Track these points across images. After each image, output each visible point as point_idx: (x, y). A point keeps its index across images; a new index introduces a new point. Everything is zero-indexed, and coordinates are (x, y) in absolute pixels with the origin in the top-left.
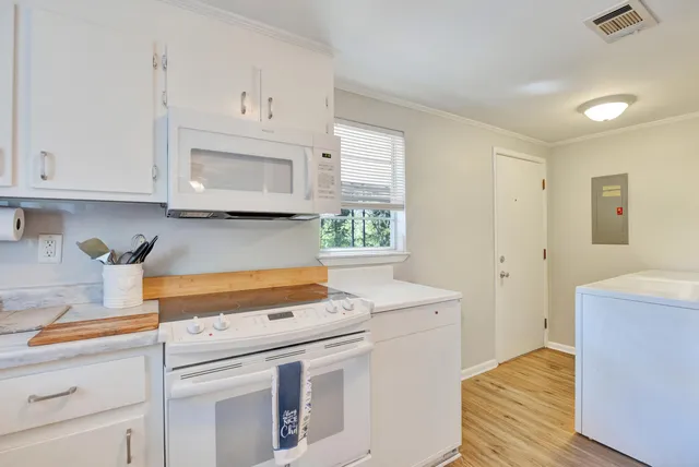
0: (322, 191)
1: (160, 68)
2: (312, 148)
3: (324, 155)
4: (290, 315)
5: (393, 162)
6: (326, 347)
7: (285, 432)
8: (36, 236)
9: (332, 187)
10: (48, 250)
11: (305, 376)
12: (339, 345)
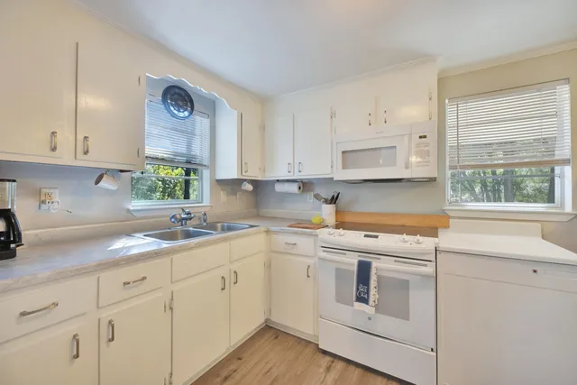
0: (419, 163)
1: (333, 118)
2: (410, 134)
3: (420, 137)
4: (377, 237)
7: (360, 294)
8: (306, 192)
9: (428, 158)
10: (310, 197)
11: (373, 271)
12: (405, 263)
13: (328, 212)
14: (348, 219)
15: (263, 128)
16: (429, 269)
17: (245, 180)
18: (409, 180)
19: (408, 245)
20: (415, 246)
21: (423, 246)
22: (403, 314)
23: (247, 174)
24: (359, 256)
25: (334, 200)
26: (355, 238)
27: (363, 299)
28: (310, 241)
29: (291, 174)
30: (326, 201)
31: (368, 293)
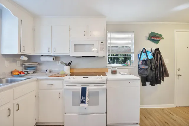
0: (101, 51)
1: (70, 30)
2: (98, 41)
3: (101, 42)
4: (88, 77)
5: (132, 40)
6: (95, 85)
7: (82, 100)
8: (57, 61)
9: (104, 49)
10: (58, 63)
11: (87, 90)
12: (97, 85)
13: (67, 69)
14: (75, 71)
15: (34, 30)
16: (105, 87)
17: (23, 55)
18: (97, 57)
19: (98, 79)
20: (101, 79)
21: (103, 79)
22: (97, 104)
23: (24, 52)
24: (81, 86)
25: (69, 64)
26: (80, 79)
27: (83, 102)
28: (60, 82)
29: (50, 52)
30: (66, 65)
31: (85, 99)
